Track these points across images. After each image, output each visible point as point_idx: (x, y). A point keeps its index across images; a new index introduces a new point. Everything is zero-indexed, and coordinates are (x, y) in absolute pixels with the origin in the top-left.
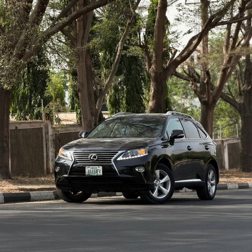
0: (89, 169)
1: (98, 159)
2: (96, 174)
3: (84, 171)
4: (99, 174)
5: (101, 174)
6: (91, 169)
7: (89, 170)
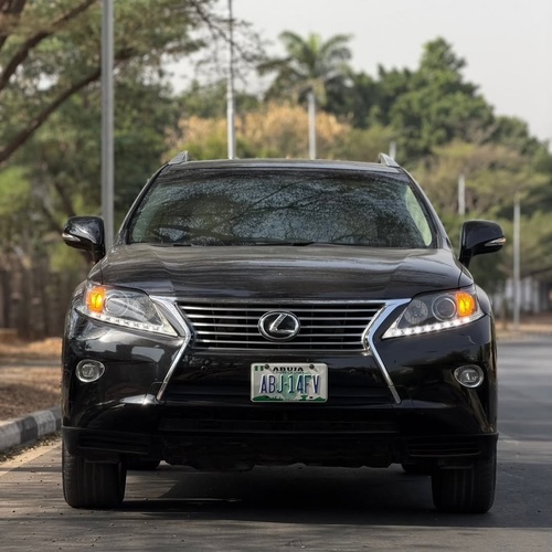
0: (268, 373)
1: (301, 331)
2: (298, 397)
3: (246, 384)
4: (312, 395)
5: (323, 394)
6: (278, 376)
7: (266, 380)
